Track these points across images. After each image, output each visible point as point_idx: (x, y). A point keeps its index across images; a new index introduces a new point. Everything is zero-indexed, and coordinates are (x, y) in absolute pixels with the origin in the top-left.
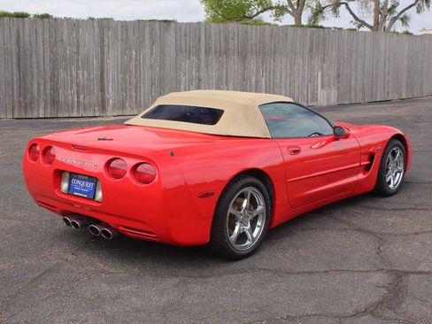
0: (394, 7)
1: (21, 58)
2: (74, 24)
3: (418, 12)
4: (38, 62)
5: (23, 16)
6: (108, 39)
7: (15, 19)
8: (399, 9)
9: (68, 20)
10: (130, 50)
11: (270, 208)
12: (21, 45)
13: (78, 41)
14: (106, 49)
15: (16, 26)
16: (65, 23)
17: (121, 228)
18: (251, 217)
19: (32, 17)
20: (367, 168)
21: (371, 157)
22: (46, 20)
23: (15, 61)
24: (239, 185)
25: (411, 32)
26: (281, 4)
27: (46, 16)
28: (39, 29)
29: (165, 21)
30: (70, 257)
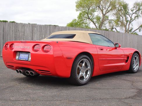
0: (131, 30)
1: (4, 36)
2: (23, 25)
3: (140, 31)
4: (10, 37)
5: (6, 22)
6: (35, 31)
7: (3, 22)
8: (133, 30)
9: (21, 24)
10: (42, 35)
11: (92, 68)
12: (5, 31)
13: (24, 31)
14: (34, 34)
15: (3, 25)
16: (20, 25)
17: (37, 71)
18: (85, 70)
19: (9, 22)
20: (126, 61)
21: (128, 57)
22: (13, 23)
23: (2, 36)
24: (81, 57)
25: (138, 34)
26: (93, 28)
27: (14, 22)
28: (11, 26)
29: (55, 26)
30: (18, 84)
